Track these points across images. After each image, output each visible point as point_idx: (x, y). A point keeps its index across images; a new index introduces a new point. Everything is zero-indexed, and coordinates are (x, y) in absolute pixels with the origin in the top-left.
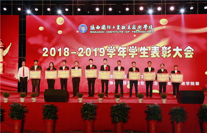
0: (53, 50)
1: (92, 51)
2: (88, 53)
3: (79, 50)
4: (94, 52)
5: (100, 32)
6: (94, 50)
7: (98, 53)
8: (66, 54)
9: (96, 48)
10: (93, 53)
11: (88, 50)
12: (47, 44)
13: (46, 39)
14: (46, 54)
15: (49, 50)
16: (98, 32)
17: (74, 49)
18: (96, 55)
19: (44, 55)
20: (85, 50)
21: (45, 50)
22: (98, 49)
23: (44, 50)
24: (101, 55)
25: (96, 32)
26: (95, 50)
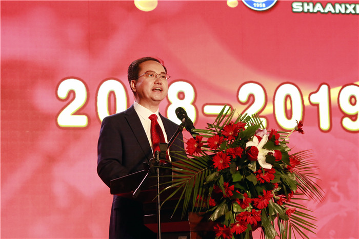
0: (112, 94)
1: (307, 103)
2: (289, 114)
3: (243, 97)
4: (317, 105)
5: (337, 6)
6: (315, 99)
7: (336, 112)
8: (181, 96)
9: (324, 88)
10: (311, 112)
11: (288, 96)
12: (78, 61)
13: (75, 32)
14: (78, 113)
15: (92, 95)
16: (329, 8)
17: (221, 92)
18: (325, 124)
19: (68, 119)
20: (270, 96)
21: (72, 95)
22: (335, 91)
23: (62, 92)
24: (347, 123)
25: (319, 7)
26: (321, 97)
